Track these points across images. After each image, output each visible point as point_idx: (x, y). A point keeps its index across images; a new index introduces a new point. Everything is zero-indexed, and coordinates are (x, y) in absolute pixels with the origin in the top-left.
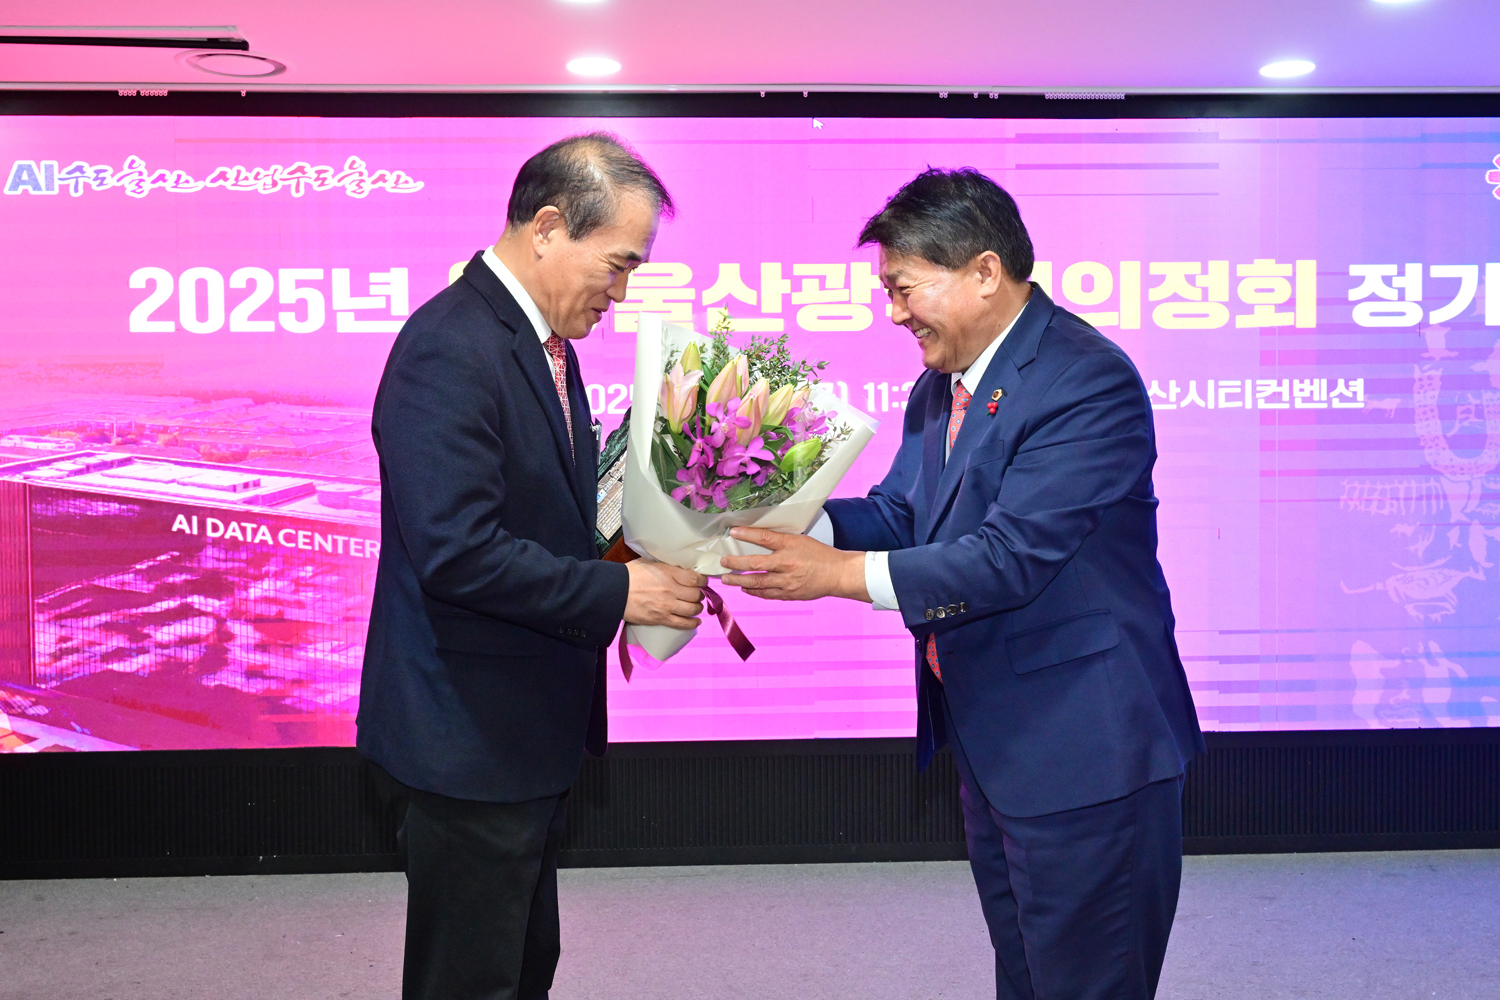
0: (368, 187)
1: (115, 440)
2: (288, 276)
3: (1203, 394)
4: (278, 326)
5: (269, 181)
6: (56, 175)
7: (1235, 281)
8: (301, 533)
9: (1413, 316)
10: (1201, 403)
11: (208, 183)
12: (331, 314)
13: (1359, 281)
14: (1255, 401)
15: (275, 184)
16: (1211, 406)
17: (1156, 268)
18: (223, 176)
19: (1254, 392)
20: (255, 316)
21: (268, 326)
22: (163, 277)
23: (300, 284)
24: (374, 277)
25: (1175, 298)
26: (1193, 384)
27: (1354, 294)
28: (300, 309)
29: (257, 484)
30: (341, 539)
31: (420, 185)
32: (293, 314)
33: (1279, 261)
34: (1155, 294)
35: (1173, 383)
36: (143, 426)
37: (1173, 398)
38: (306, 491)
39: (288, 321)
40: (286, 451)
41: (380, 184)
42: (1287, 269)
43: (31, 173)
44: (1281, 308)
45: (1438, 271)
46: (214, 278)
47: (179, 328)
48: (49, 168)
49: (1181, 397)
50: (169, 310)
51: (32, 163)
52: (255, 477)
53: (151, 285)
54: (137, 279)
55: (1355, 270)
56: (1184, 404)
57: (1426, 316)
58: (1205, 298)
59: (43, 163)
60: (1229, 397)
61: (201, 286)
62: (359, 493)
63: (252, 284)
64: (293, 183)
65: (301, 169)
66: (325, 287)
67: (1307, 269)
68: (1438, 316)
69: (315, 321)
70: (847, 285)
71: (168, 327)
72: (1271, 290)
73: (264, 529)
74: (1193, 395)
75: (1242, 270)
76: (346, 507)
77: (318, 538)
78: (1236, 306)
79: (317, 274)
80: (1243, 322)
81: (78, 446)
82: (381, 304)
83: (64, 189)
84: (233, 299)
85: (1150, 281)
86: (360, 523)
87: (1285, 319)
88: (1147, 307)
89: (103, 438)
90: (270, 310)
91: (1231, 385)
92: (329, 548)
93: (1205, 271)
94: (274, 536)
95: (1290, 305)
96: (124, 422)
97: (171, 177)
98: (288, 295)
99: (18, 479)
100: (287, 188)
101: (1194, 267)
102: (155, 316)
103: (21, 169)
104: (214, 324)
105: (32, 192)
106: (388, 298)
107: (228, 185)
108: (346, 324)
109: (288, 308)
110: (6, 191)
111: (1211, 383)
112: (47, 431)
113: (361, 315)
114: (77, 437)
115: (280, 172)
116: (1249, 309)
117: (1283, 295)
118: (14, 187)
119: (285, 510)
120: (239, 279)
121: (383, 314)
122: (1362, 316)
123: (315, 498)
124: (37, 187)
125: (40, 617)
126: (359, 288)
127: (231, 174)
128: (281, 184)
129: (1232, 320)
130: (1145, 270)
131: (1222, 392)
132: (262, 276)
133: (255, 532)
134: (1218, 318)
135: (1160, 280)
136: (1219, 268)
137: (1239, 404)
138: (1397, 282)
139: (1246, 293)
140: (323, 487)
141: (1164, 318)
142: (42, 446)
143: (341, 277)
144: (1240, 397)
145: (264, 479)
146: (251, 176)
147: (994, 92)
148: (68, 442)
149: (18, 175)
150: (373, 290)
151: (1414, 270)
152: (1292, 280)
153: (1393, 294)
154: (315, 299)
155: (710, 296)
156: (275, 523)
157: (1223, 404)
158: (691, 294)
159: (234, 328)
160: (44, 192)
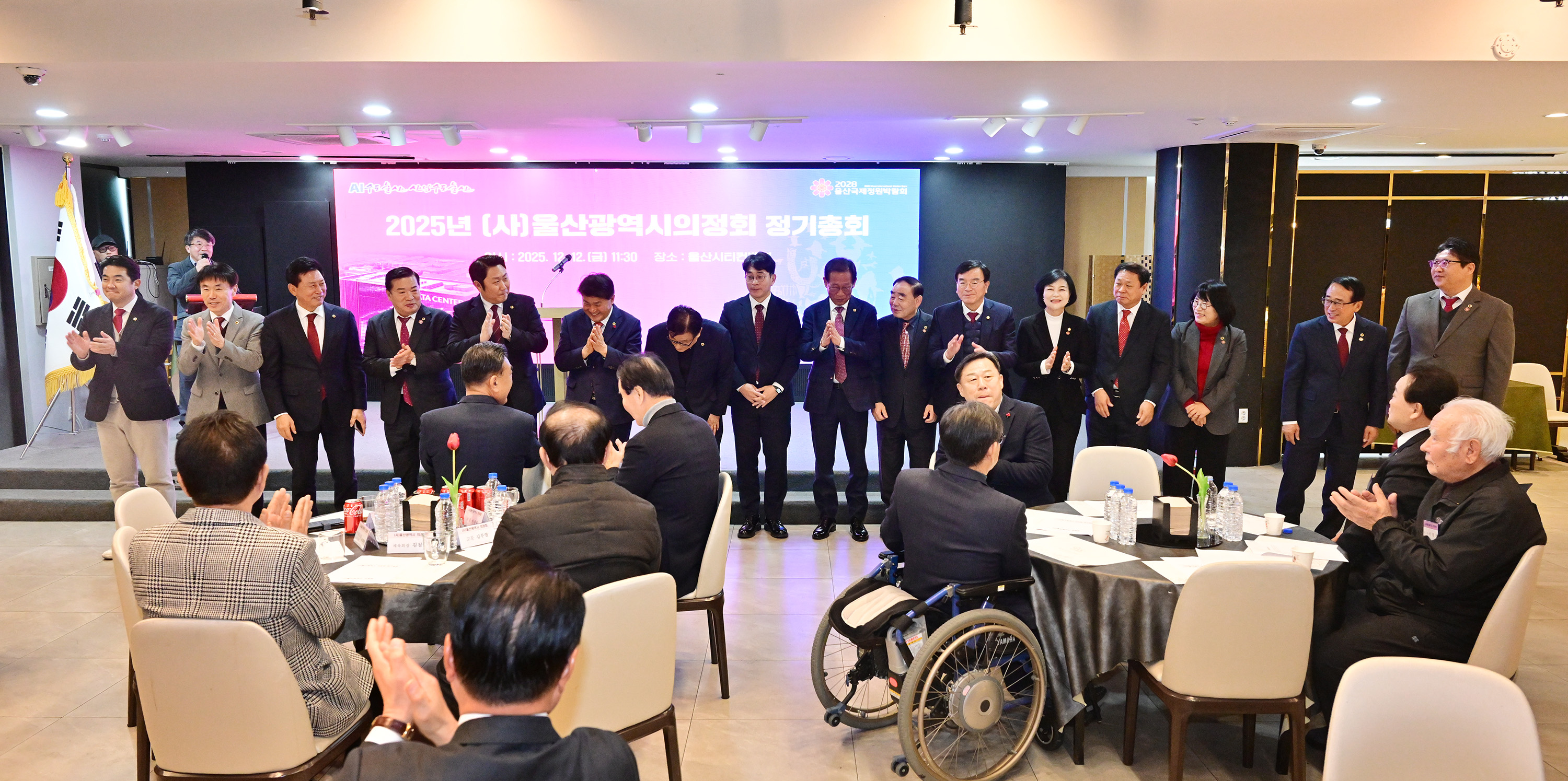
0: (457, 190)
1: (383, 268)
2: (434, 218)
3: (719, 256)
4: (431, 234)
5: (427, 189)
6: (364, 187)
7: (729, 221)
8: (439, 298)
9: (786, 233)
10: (719, 260)
11: (409, 190)
12: (447, 230)
13: (769, 221)
14: (736, 259)
15: (429, 190)
16: (722, 261)
17: (704, 217)
18: (413, 187)
19: (736, 256)
20: (425, 230)
21: (428, 234)
22: (396, 218)
23: (437, 221)
24: (460, 218)
25: (710, 226)
26: (716, 254)
27: (768, 225)
28: (438, 229)
29: (425, 282)
30: (451, 300)
31: (473, 190)
32: (435, 230)
33: (744, 214)
34: (704, 225)
35: (710, 253)
36: (391, 264)
37: (710, 258)
38: (442, 285)
39: (434, 232)
40: (434, 272)
41: (461, 190)
42: (746, 217)
43: (356, 187)
44: (744, 230)
45: (795, 218)
46: (411, 218)
47: (401, 234)
48: (362, 185)
49: (712, 258)
50: (398, 229)
51: (356, 183)
52: (425, 280)
53: (393, 221)
54: (389, 219)
55: (768, 218)
56: (713, 260)
57: (791, 232)
58: (720, 226)
59: (360, 183)
60: (728, 258)
61: (408, 221)
62: (456, 285)
63: (423, 221)
64: (435, 189)
65: (437, 185)
66: (445, 221)
67: (753, 217)
68: (795, 233)
69: (442, 233)
70: (606, 222)
71: (398, 234)
72: (741, 224)
73: (428, 296)
74: (716, 257)
75: (732, 217)
76: (453, 289)
77: (444, 299)
78: (730, 229)
79: (442, 218)
80: (732, 234)
81: (372, 270)
82: (462, 227)
83: (366, 191)
84: (418, 225)
85: (702, 221)
86: (457, 295)
87: (745, 233)
88: (701, 229)
89: (380, 268)
90: (428, 229)
91: (728, 254)
92: (448, 302)
93: (720, 218)
94: (431, 298)
95: (747, 229)
96: (385, 263)
97: (398, 188)
98: (434, 224)
99: (354, 280)
100: (433, 191)
101: (716, 216)
102: (394, 230)
103: (353, 185)
104: (411, 233)
105: (357, 192)
106: (464, 225)
107: (415, 190)
108: (452, 233)
109: (433, 228)
110: (349, 192)
111: (722, 253)
112: (363, 266)
113: (456, 230)
114: (372, 267)
115: (431, 186)
116: (734, 230)
117: (745, 226)
118: (352, 190)
119: (434, 290)
120: (419, 219)
121: (463, 230)
122: (771, 233)
123: (443, 287)
124: (358, 191)
125: (362, 322)
126: (455, 222)
127: (416, 186)
128: (431, 190)
129: (729, 233)
130: (700, 217)
131: (726, 256)
132: (425, 218)
133: (425, 297)
134: (724, 233)
135: (705, 220)
136: (724, 217)
137: (731, 260)
138: (782, 221)
139: (733, 225)
140: (445, 283)
141: (707, 233)
142: (361, 270)
143: (450, 219)
144: (731, 258)
145: (427, 281)
146: (422, 187)
147: (648, 163)
148: (369, 268)
149: (352, 187)
150: (459, 222)
151: (787, 217)
152: (748, 221)
153: (781, 225)
154: (442, 225)
155: (563, 225)
156: (432, 294)
157: (726, 260)
158: (557, 224)
159: (418, 234)
160: (360, 192)
